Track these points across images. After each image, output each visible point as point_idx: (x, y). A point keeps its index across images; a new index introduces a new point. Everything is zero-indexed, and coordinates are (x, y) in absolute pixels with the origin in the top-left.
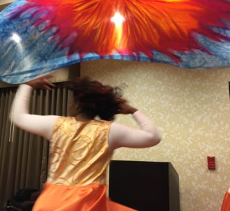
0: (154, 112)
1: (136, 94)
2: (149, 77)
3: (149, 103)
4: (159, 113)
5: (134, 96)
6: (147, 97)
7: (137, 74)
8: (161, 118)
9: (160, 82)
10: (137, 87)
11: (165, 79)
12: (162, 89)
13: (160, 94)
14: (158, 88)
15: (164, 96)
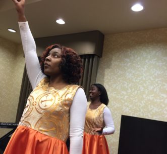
0: (159, 82)
5: (144, 68)
8: (165, 87)
13: (165, 68)
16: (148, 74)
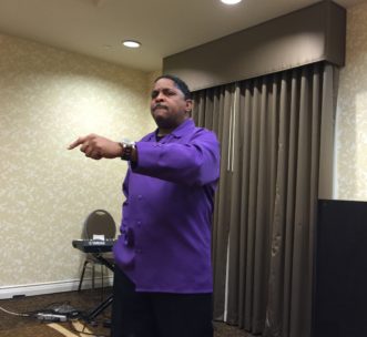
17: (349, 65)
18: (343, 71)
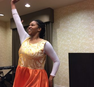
0: (87, 32)
1: (79, 24)
2: (84, 16)
3: (85, 28)
4: (90, 32)
5: (78, 25)
6: (84, 25)
7: (79, 15)
8: (91, 34)
9: (90, 18)
10: (79, 21)
11: (92, 16)
12: (91, 21)
13: (90, 23)
14: (89, 21)
15: (92, 24)
16: (80, 28)
17: (55, 22)
18: (54, 24)
